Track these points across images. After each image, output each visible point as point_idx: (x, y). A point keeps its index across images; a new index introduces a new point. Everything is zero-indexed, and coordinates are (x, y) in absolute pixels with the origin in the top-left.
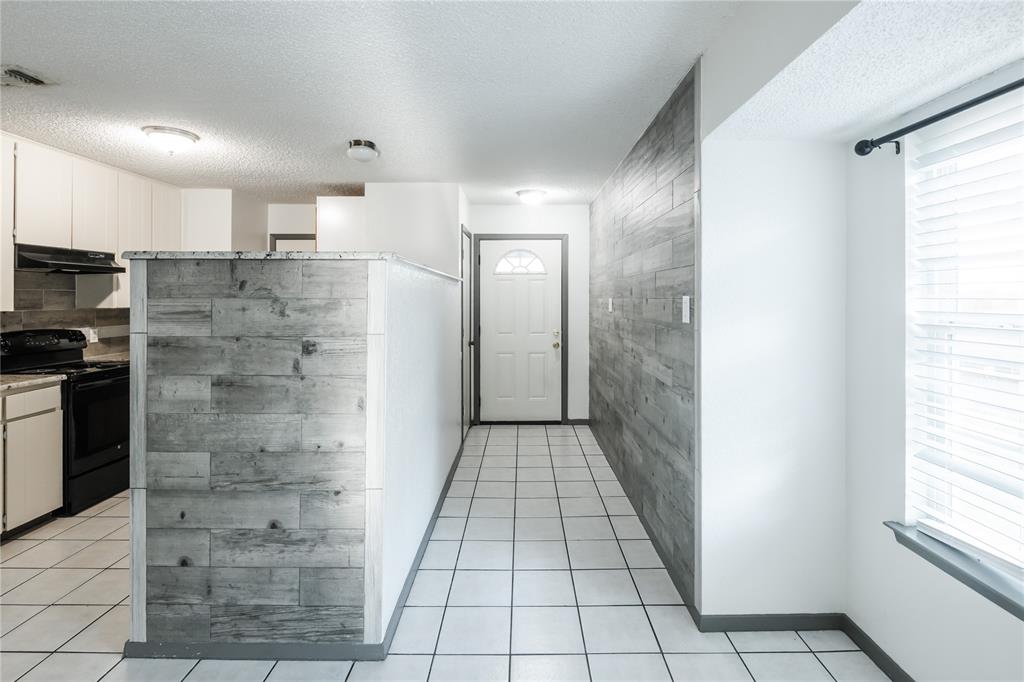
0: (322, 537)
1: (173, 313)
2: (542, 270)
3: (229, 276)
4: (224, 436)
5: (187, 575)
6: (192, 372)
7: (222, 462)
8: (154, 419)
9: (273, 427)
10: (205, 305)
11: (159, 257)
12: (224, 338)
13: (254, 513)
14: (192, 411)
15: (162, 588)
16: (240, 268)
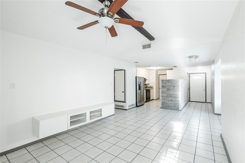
0: (176, 101)
2: (201, 78)
4: (168, 93)
5: (165, 103)
6: (165, 88)
7: (167, 95)
9: (172, 92)
12: (168, 86)
13: (170, 99)
15: (163, 104)
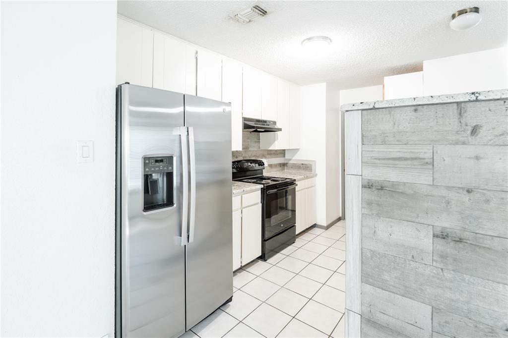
1: (389, 159)
3: (457, 121)
4: (449, 294)
6: (409, 219)
7: (446, 322)
8: (369, 254)
10: (425, 152)
11: (376, 106)
12: (449, 188)
14: (410, 257)
16: (471, 109)
